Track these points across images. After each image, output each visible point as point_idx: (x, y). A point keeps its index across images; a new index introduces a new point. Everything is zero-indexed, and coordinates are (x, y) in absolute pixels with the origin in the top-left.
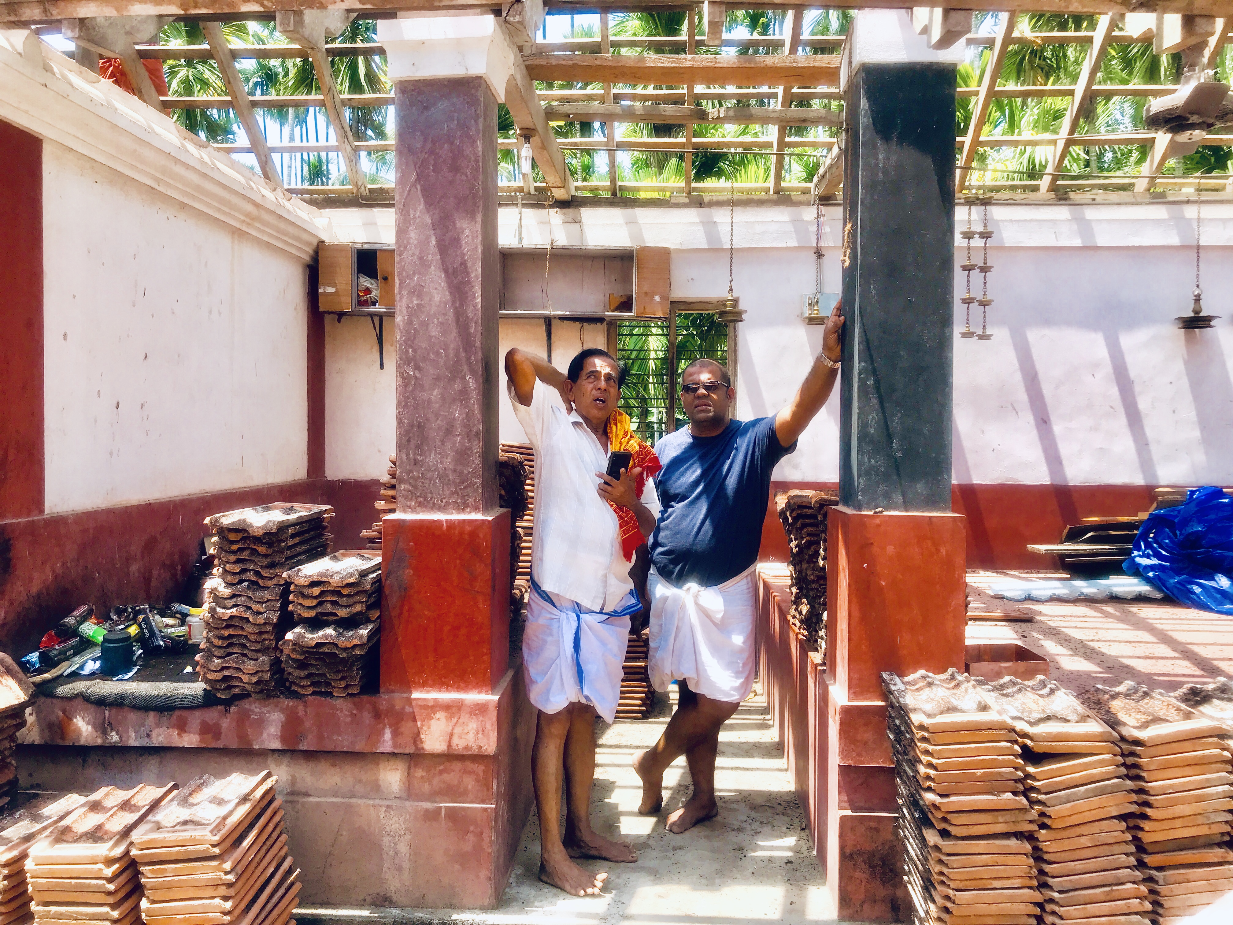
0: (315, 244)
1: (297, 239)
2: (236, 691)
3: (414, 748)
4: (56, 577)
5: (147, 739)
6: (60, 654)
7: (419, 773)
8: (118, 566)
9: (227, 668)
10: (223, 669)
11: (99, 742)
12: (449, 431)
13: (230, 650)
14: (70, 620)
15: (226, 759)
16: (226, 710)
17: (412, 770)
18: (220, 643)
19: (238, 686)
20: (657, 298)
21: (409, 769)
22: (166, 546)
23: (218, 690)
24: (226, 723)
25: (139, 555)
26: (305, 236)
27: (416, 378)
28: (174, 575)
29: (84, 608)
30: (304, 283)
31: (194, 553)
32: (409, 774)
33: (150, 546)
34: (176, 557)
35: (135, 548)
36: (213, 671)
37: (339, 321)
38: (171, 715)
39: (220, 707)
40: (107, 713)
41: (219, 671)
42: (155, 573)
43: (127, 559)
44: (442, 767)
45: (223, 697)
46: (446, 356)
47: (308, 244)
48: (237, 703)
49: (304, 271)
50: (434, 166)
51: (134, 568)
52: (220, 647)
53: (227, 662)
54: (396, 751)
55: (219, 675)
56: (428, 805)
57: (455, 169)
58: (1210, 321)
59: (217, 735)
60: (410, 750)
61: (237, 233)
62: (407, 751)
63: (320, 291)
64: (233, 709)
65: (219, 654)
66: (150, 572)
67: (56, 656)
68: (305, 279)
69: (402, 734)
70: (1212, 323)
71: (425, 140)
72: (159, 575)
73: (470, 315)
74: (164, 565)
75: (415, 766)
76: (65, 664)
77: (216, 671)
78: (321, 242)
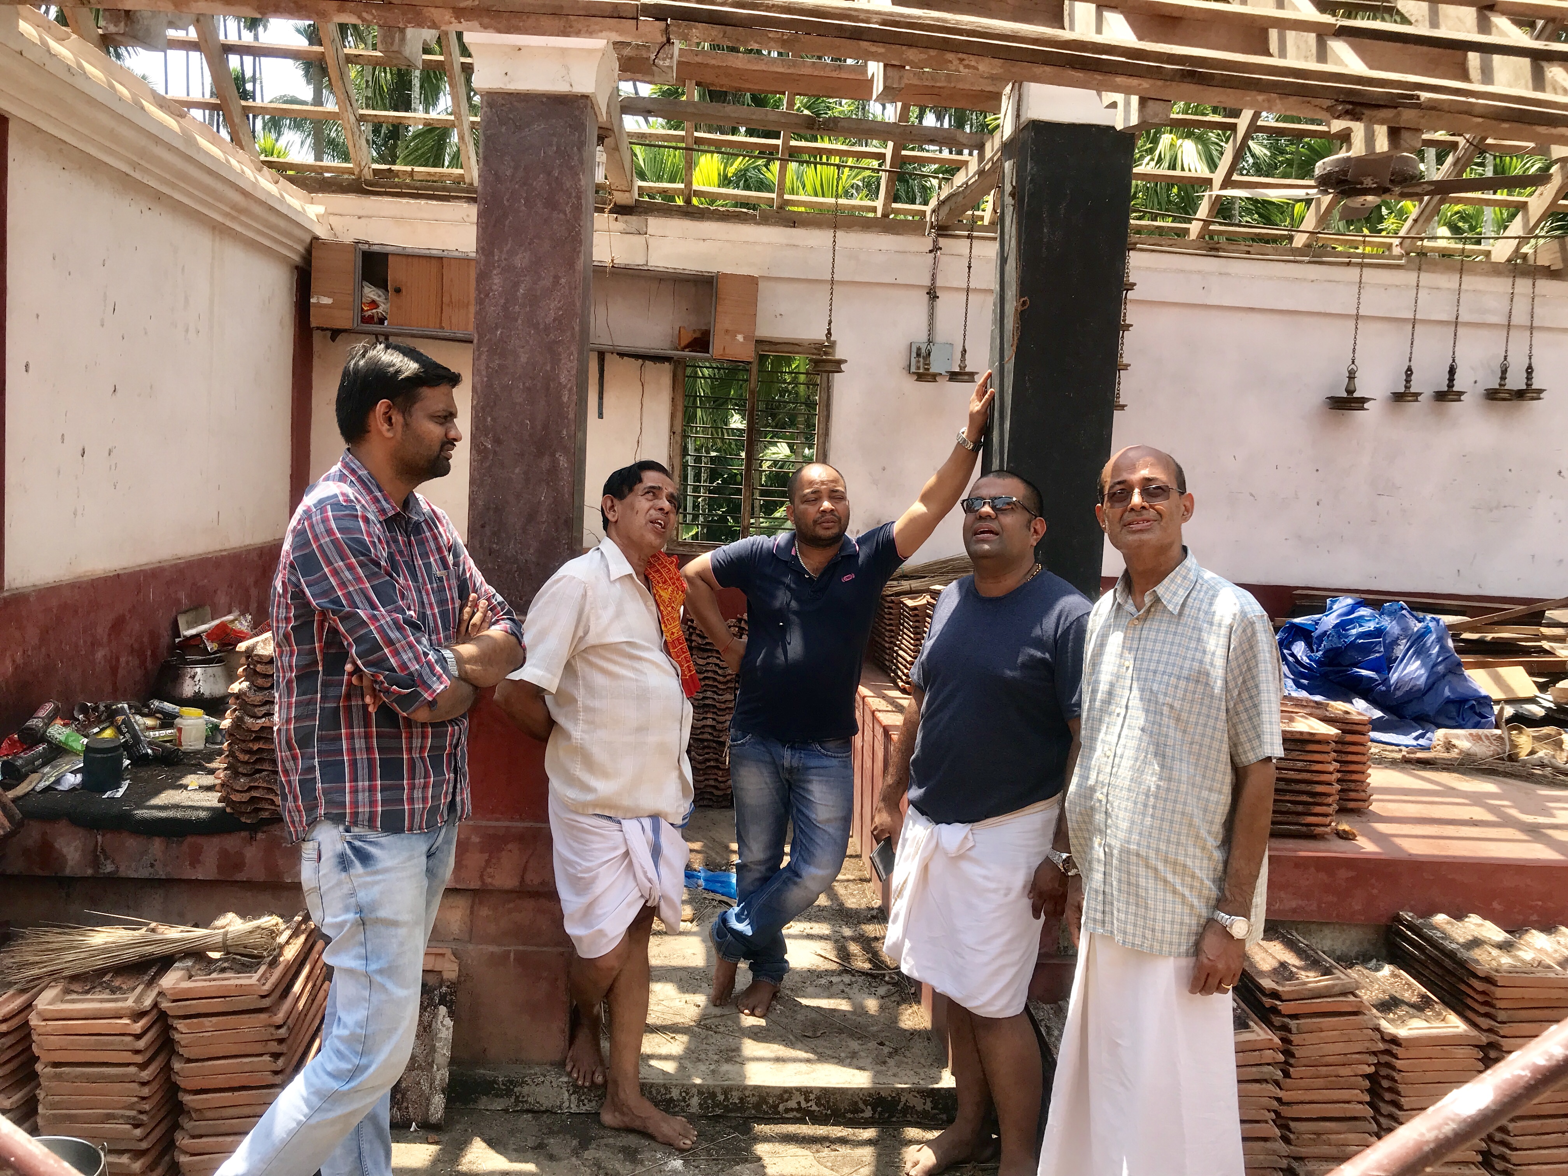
0: (308, 240)
1: (288, 235)
2: (265, 815)
3: (479, 883)
4: (16, 669)
5: (151, 870)
6: (27, 764)
7: (484, 912)
8: (83, 653)
9: (256, 788)
10: (251, 788)
11: (90, 872)
12: (531, 517)
13: (258, 767)
14: (35, 723)
15: (249, 894)
16: (251, 838)
17: (475, 908)
18: (247, 758)
19: (266, 810)
20: (740, 338)
21: (472, 907)
22: (134, 626)
23: (243, 813)
24: (252, 853)
25: (105, 640)
26: (298, 232)
27: (495, 452)
28: (143, 663)
29: (49, 707)
30: (291, 289)
31: (165, 634)
32: (472, 913)
33: (118, 626)
34: (145, 640)
35: (102, 631)
36: (238, 791)
37: (333, 339)
38: (182, 842)
39: (243, 834)
40: (99, 838)
41: (245, 791)
42: (123, 660)
43: (93, 644)
44: (511, 905)
45: (249, 821)
46: (532, 428)
47: (300, 241)
48: (265, 829)
49: (292, 272)
50: (527, 200)
51: (100, 654)
52: (246, 763)
53: (256, 780)
54: (458, 887)
55: (245, 797)
56: (492, 948)
57: (552, 204)
58: (1364, 403)
59: (239, 866)
60: (475, 885)
61: (219, 230)
62: (472, 887)
63: (312, 300)
64: (260, 836)
65: (245, 771)
66: (118, 660)
67: (22, 766)
68: (292, 285)
69: (466, 866)
70: (1366, 406)
71: (516, 168)
72: (127, 663)
73: (563, 380)
74: (132, 651)
75: (480, 903)
76: (35, 777)
77: (241, 792)
78: (316, 238)
